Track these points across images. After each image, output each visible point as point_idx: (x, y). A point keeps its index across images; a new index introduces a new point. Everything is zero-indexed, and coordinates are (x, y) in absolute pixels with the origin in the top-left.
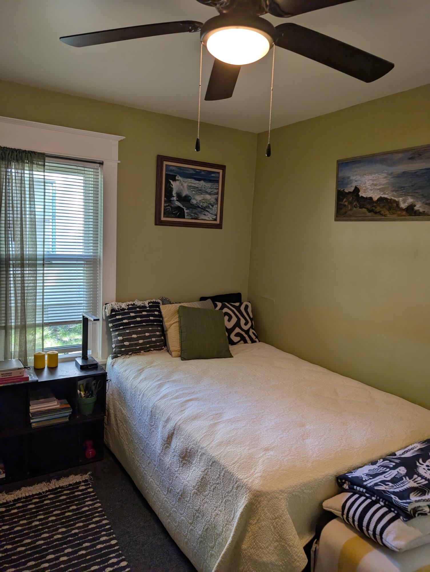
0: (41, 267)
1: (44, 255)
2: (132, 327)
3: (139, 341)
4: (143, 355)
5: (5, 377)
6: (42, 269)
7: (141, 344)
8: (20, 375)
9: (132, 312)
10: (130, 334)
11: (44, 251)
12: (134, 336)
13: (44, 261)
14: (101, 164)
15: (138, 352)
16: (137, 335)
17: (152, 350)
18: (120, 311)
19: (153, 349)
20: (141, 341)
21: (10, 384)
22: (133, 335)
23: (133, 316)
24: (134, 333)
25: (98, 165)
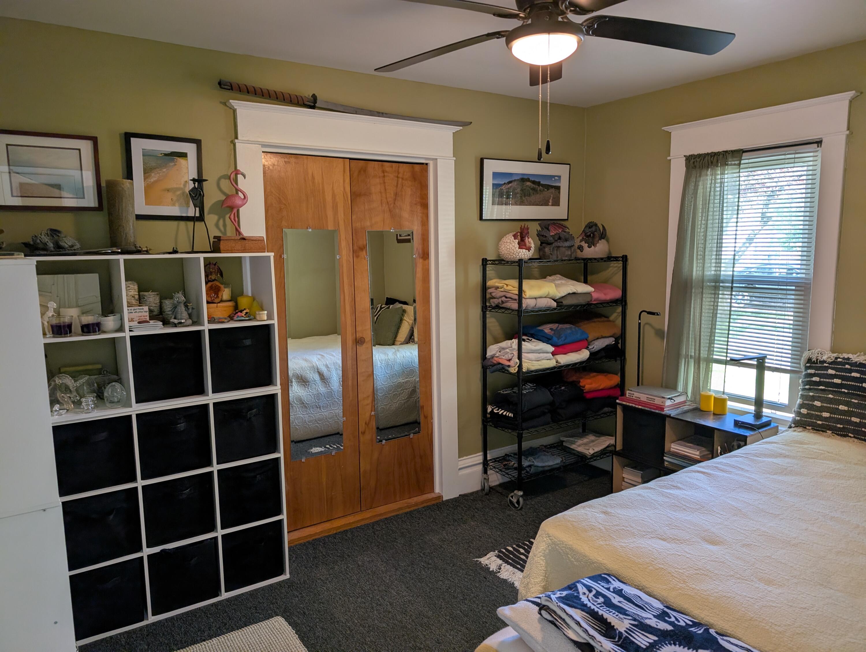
0: (728, 291)
1: (733, 276)
2: (821, 390)
3: (823, 413)
4: (829, 437)
5: (649, 401)
6: (729, 293)
7: (826, 419)
8: (662, 404)
9: (832, 369)
10: (813, 398)
11: (733, 271)
12: (818, 403)
13: (732, 283)
14: (819, 143)
15: (823, 431)
16: (822, 402)
17: (850, 437)
18: (818, 364)
19: (852, 436)
20: (826, 415)
21: (646, 409)
22: (816, 402)
23: (832, 375)
24: (819, 399)
25: (816, 145)
